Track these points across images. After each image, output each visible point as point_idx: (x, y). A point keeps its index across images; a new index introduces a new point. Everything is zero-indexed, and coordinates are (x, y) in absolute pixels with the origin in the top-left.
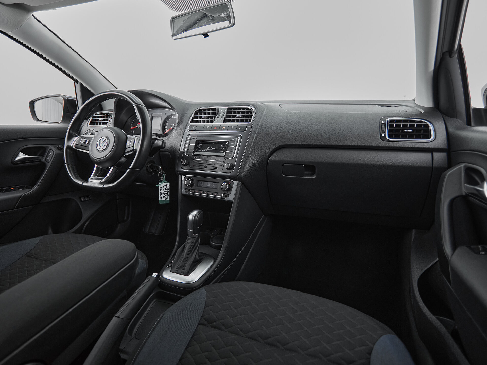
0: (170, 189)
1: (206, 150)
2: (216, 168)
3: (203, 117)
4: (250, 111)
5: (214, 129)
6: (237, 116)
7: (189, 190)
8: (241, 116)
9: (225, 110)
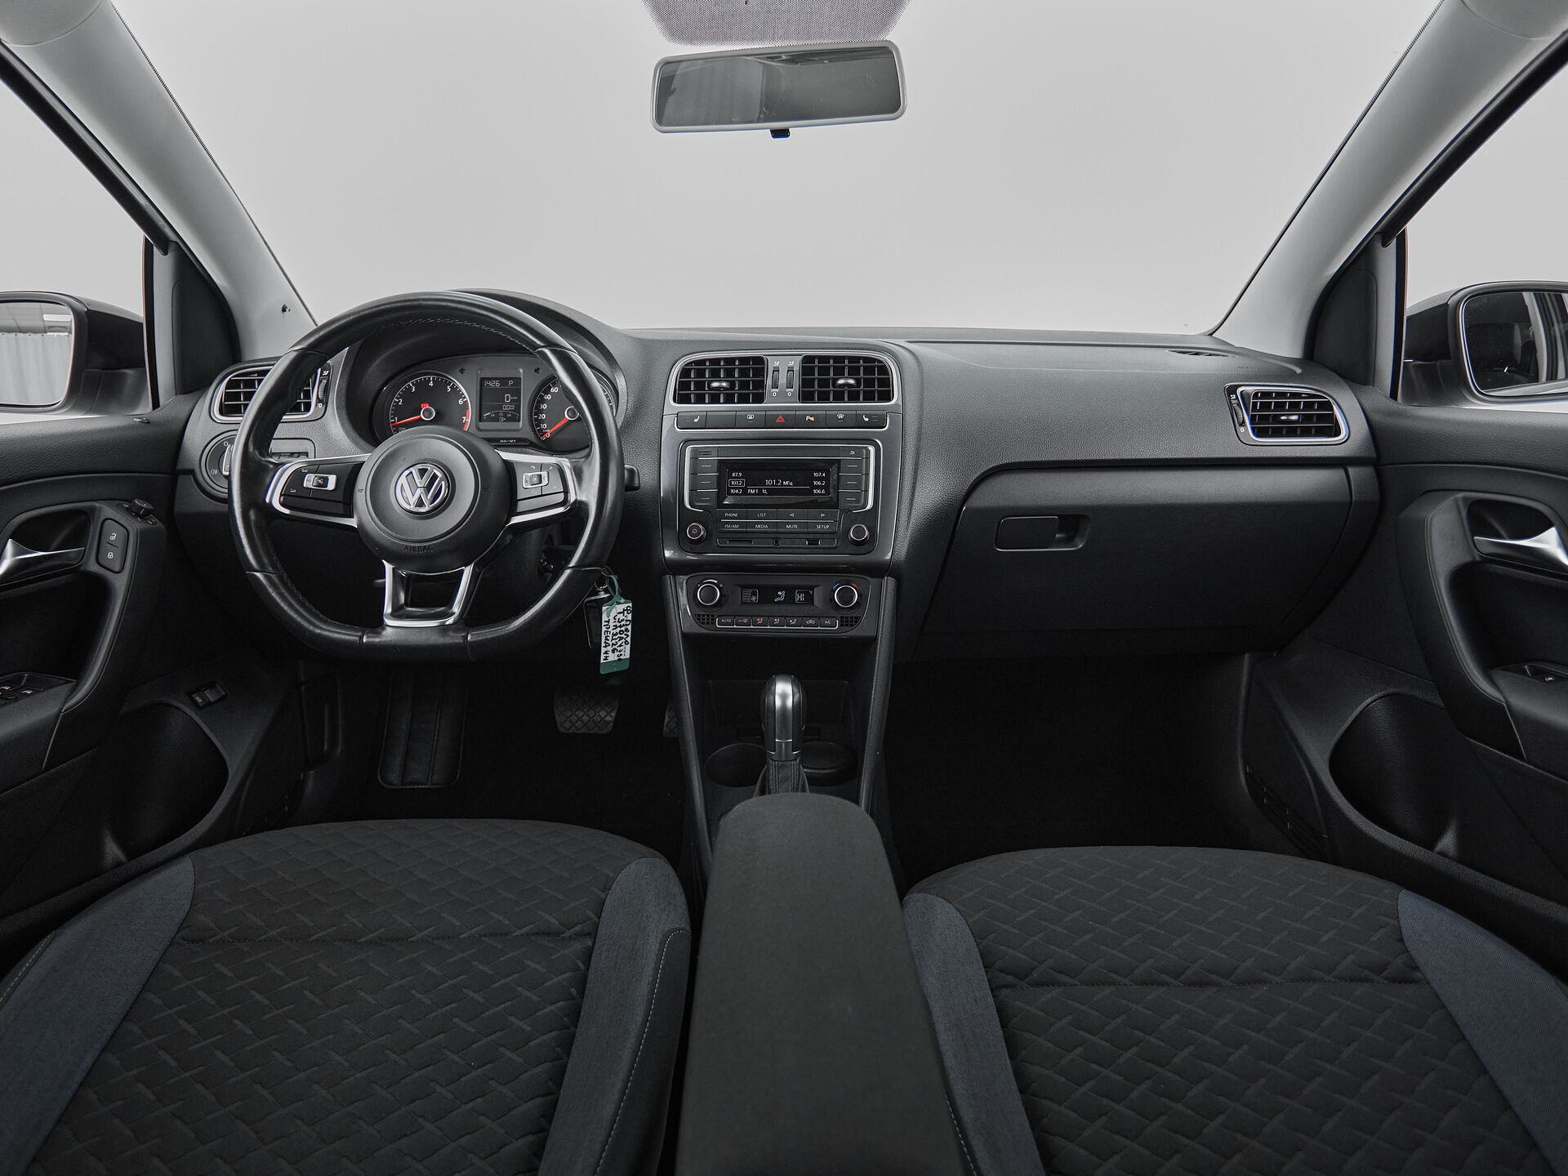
0: (633, 621)
1: (760, 490)
2: (813, 542)
3: (715, 384)
4: (878, 367)
5: (778, 421)
6: (841, 382)
7: (712, 620)
8: (852, 382)
9: (791, 364)
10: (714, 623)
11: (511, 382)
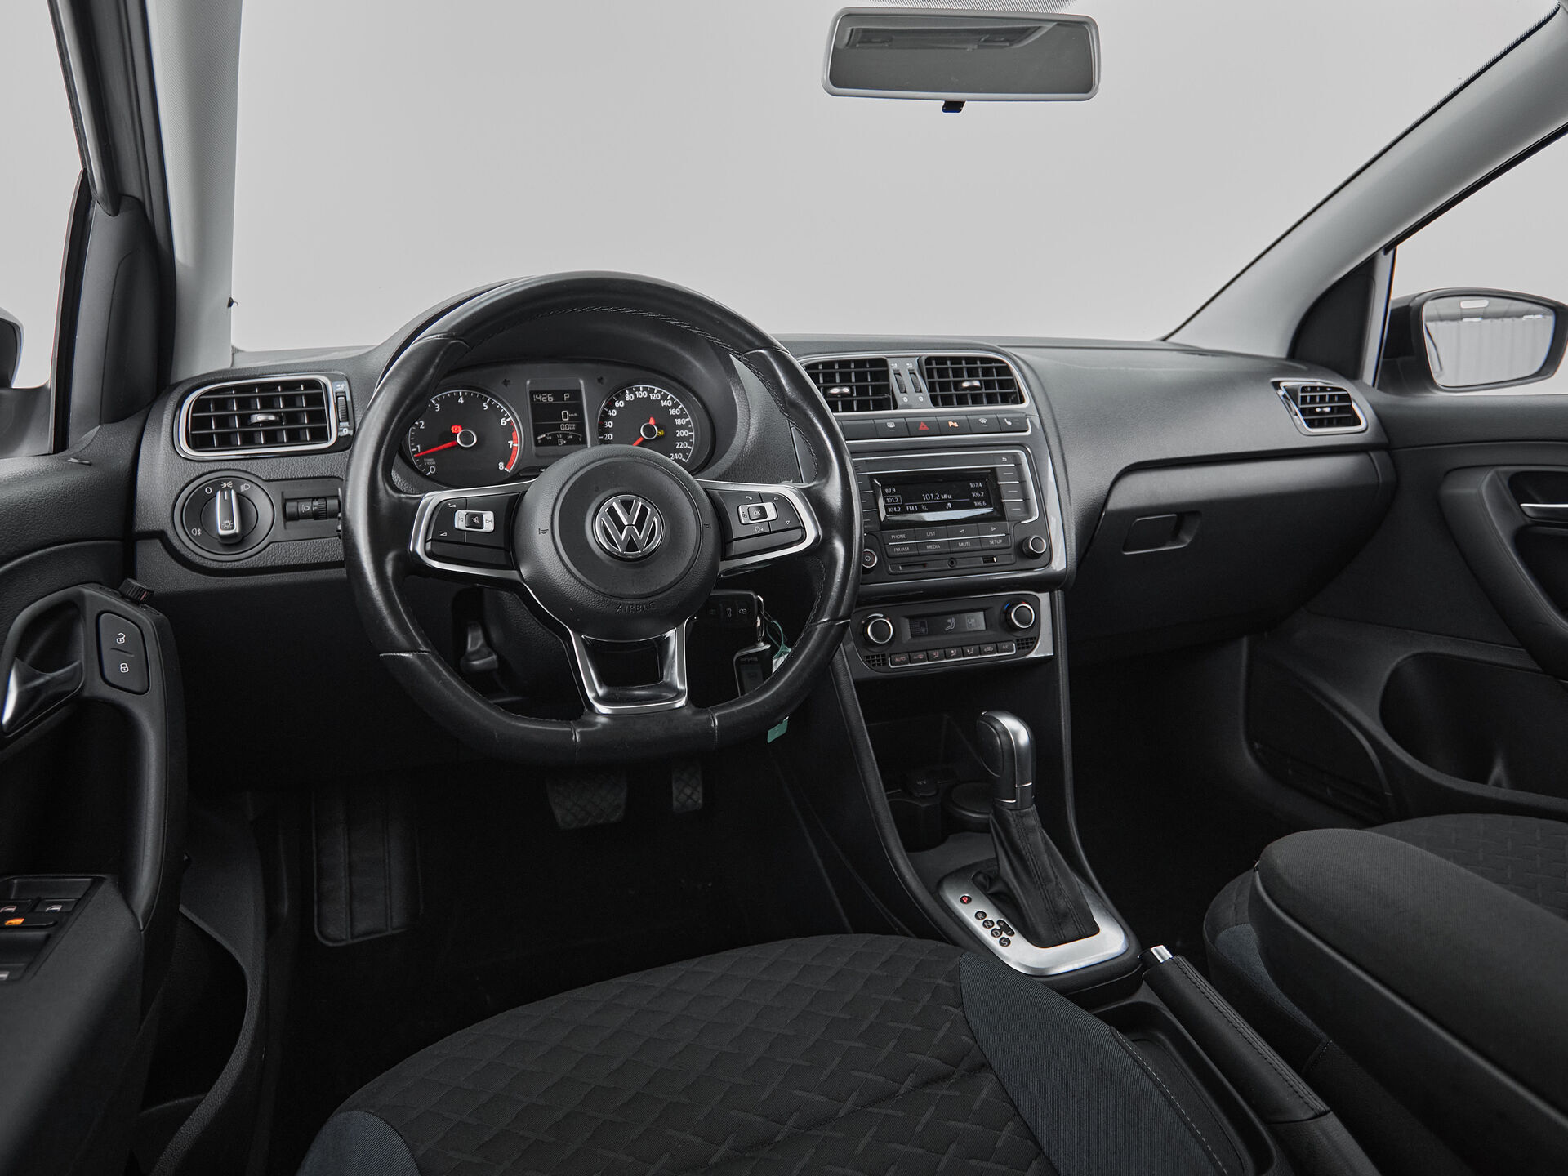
1: (919, 506)
2: (988, 559)
3: (835, 391)
4: (997, 368)
5: (921, 428)
6: (966, 385)
7: (883, 660)
8: (976, 384)
9: (910, 366)
10: (885, 664)
11: (567, 396)
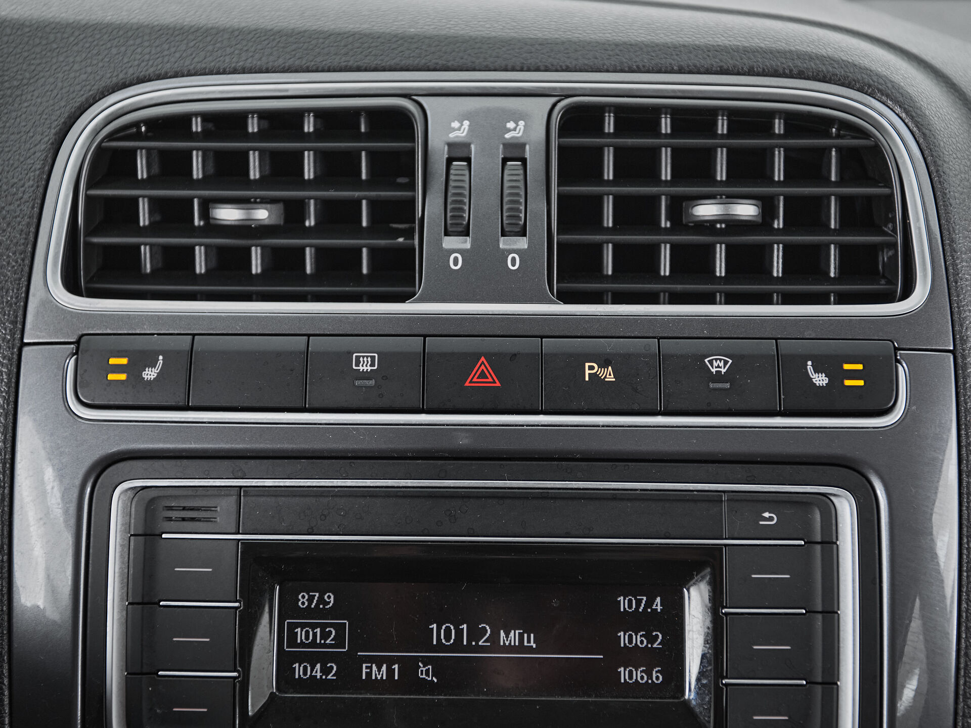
1: (409, 667)
3: (228, 214)
8: (746, 210)
9: (515, 131)
